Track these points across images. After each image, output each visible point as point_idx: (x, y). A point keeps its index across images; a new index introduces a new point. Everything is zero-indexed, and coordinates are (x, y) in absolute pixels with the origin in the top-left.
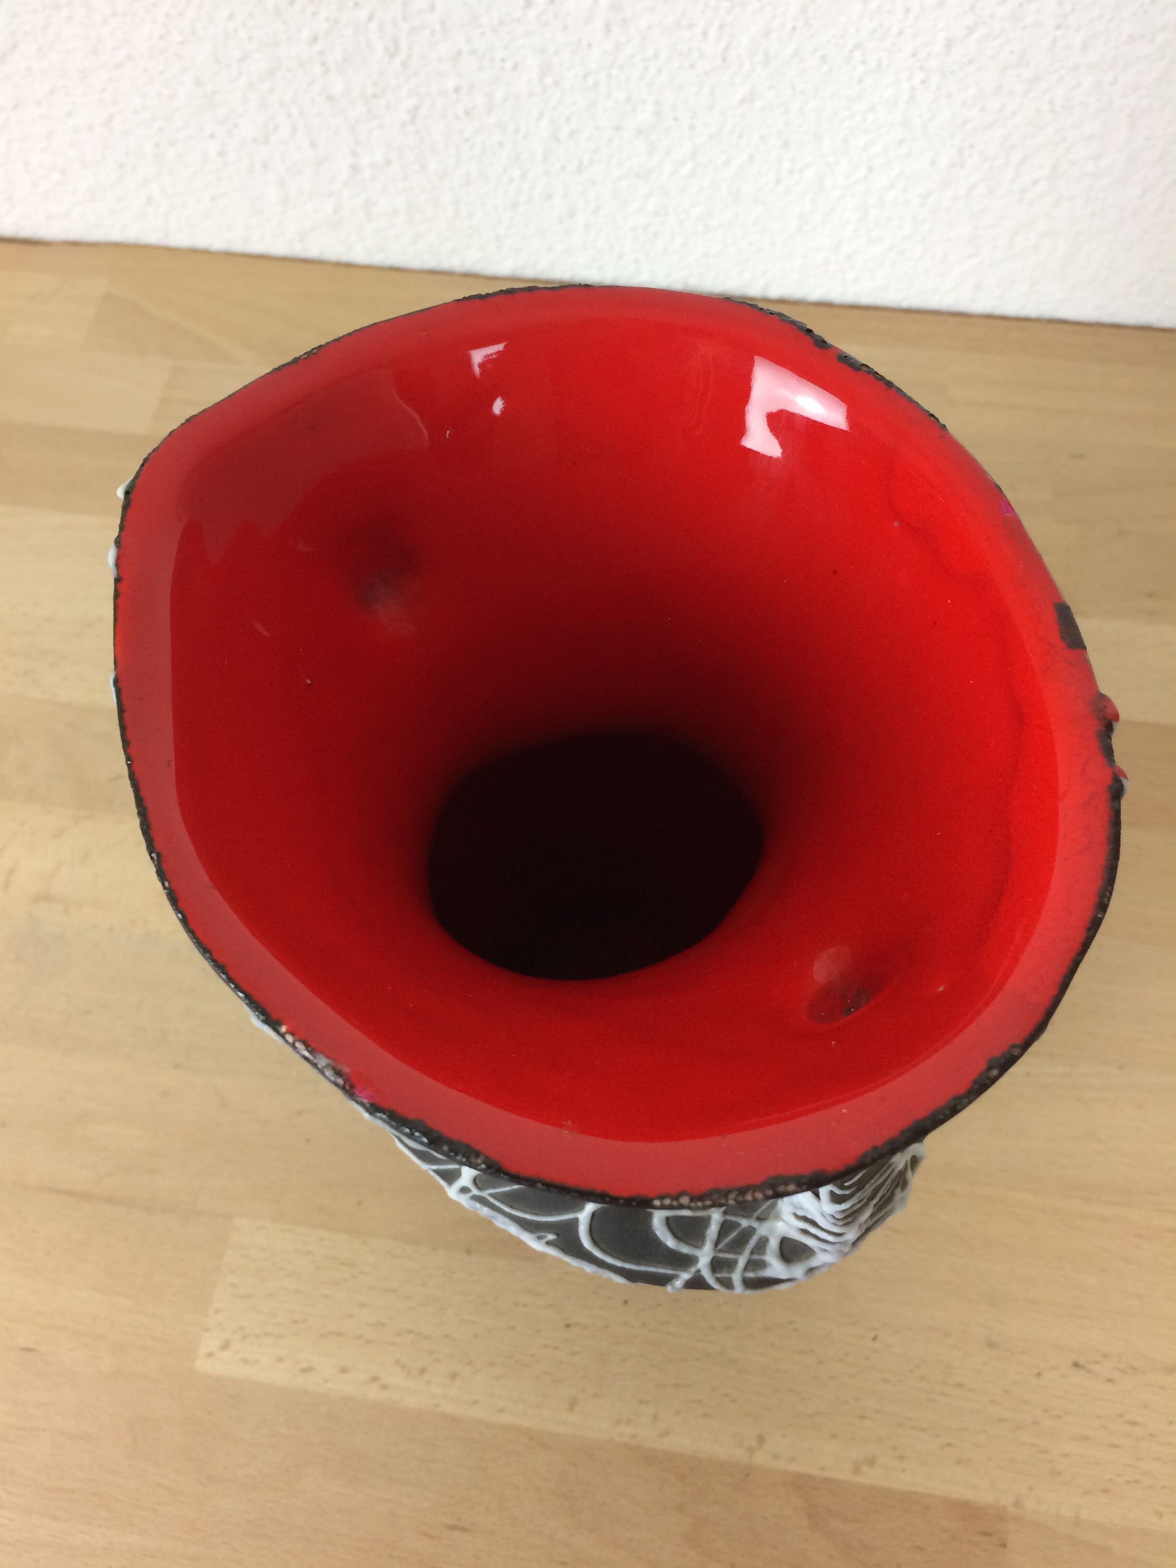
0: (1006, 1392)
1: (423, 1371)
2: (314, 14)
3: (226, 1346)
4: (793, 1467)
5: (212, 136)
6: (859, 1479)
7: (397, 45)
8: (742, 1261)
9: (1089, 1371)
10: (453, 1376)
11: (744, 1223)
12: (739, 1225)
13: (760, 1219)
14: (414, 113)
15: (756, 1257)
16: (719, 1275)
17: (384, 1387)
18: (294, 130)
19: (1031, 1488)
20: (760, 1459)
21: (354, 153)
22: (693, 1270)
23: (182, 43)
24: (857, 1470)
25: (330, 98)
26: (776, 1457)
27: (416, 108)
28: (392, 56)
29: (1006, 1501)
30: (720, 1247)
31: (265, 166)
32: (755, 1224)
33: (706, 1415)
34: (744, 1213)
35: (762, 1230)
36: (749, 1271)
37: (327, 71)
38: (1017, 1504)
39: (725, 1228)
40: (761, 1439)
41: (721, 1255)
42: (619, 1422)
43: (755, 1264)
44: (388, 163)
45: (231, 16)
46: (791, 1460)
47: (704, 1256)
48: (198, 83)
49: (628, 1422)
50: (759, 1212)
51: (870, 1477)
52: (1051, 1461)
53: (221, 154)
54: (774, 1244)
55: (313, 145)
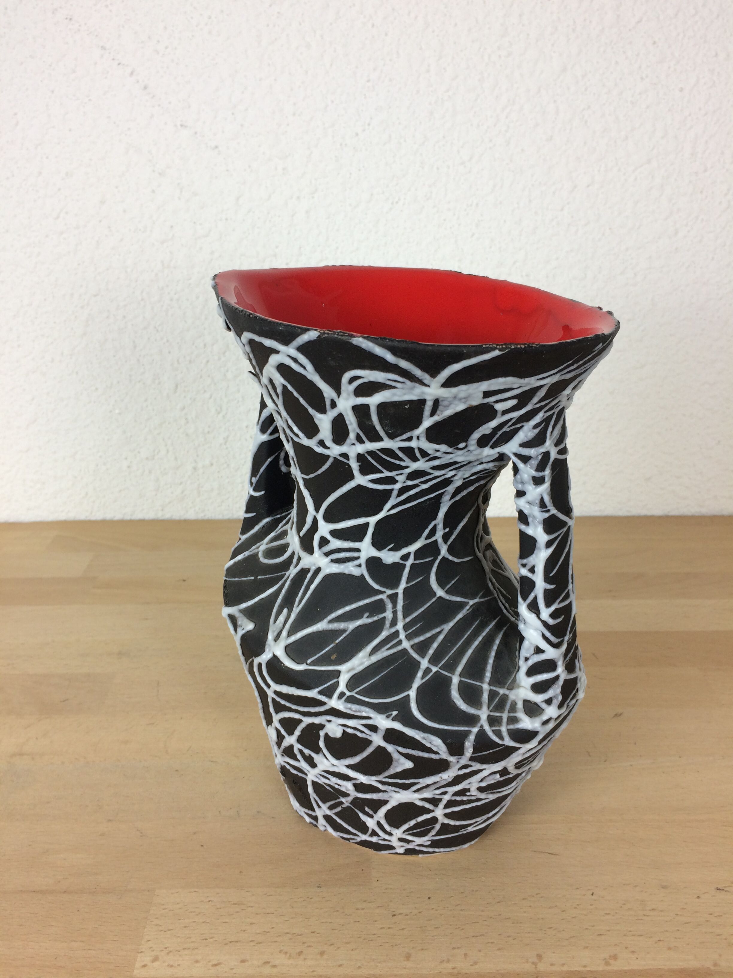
0: (683, 909)
1: (300, 953)
2: (185, 397)
3: (156, 959)
4: (565, 968)
5: (126, 459)
6: (609, 968)
7: (221, 408)
8: (505, 716)
9: (726, 891)
10: (322, 953)
11: (502, 691)
12: (499, 693)
13: (510, 689)
14: (226, 439)
15: (512, 715)
16: (494, 728)
17: (275, 966)
18: (168, 451)
19: (720, 955)
20: (542, 967)
21: (195, 461)
22: (479, 725)
23: (120, 414)
24: (607, 964)
25: (187, 435)
26: (552, 965)
27: (228, 437)
28: (219, 413)
29: (709, 964)
30: (491, 708)
31: (150, 472)
32: (507, 692)
33: (499, 949)
34: (499, 685)
35: (512, 695)
36: (510, 724)
37: (188, 422)
38: (715, 965)
39: (493, 695)
40: (539, 957)
41: (492, 714)
42: (442, 962)
43: (513, 720)
44: (212, 465)
45: (146, 400)
46: (563, 965)
47: (484, 714)
48: (124, 432)
49: (448, 961)
50: (507, 685)
51: (615, 966)
52: (726, 939)
53: (129, 467)
54: (520, 705)
55: (176, 459)
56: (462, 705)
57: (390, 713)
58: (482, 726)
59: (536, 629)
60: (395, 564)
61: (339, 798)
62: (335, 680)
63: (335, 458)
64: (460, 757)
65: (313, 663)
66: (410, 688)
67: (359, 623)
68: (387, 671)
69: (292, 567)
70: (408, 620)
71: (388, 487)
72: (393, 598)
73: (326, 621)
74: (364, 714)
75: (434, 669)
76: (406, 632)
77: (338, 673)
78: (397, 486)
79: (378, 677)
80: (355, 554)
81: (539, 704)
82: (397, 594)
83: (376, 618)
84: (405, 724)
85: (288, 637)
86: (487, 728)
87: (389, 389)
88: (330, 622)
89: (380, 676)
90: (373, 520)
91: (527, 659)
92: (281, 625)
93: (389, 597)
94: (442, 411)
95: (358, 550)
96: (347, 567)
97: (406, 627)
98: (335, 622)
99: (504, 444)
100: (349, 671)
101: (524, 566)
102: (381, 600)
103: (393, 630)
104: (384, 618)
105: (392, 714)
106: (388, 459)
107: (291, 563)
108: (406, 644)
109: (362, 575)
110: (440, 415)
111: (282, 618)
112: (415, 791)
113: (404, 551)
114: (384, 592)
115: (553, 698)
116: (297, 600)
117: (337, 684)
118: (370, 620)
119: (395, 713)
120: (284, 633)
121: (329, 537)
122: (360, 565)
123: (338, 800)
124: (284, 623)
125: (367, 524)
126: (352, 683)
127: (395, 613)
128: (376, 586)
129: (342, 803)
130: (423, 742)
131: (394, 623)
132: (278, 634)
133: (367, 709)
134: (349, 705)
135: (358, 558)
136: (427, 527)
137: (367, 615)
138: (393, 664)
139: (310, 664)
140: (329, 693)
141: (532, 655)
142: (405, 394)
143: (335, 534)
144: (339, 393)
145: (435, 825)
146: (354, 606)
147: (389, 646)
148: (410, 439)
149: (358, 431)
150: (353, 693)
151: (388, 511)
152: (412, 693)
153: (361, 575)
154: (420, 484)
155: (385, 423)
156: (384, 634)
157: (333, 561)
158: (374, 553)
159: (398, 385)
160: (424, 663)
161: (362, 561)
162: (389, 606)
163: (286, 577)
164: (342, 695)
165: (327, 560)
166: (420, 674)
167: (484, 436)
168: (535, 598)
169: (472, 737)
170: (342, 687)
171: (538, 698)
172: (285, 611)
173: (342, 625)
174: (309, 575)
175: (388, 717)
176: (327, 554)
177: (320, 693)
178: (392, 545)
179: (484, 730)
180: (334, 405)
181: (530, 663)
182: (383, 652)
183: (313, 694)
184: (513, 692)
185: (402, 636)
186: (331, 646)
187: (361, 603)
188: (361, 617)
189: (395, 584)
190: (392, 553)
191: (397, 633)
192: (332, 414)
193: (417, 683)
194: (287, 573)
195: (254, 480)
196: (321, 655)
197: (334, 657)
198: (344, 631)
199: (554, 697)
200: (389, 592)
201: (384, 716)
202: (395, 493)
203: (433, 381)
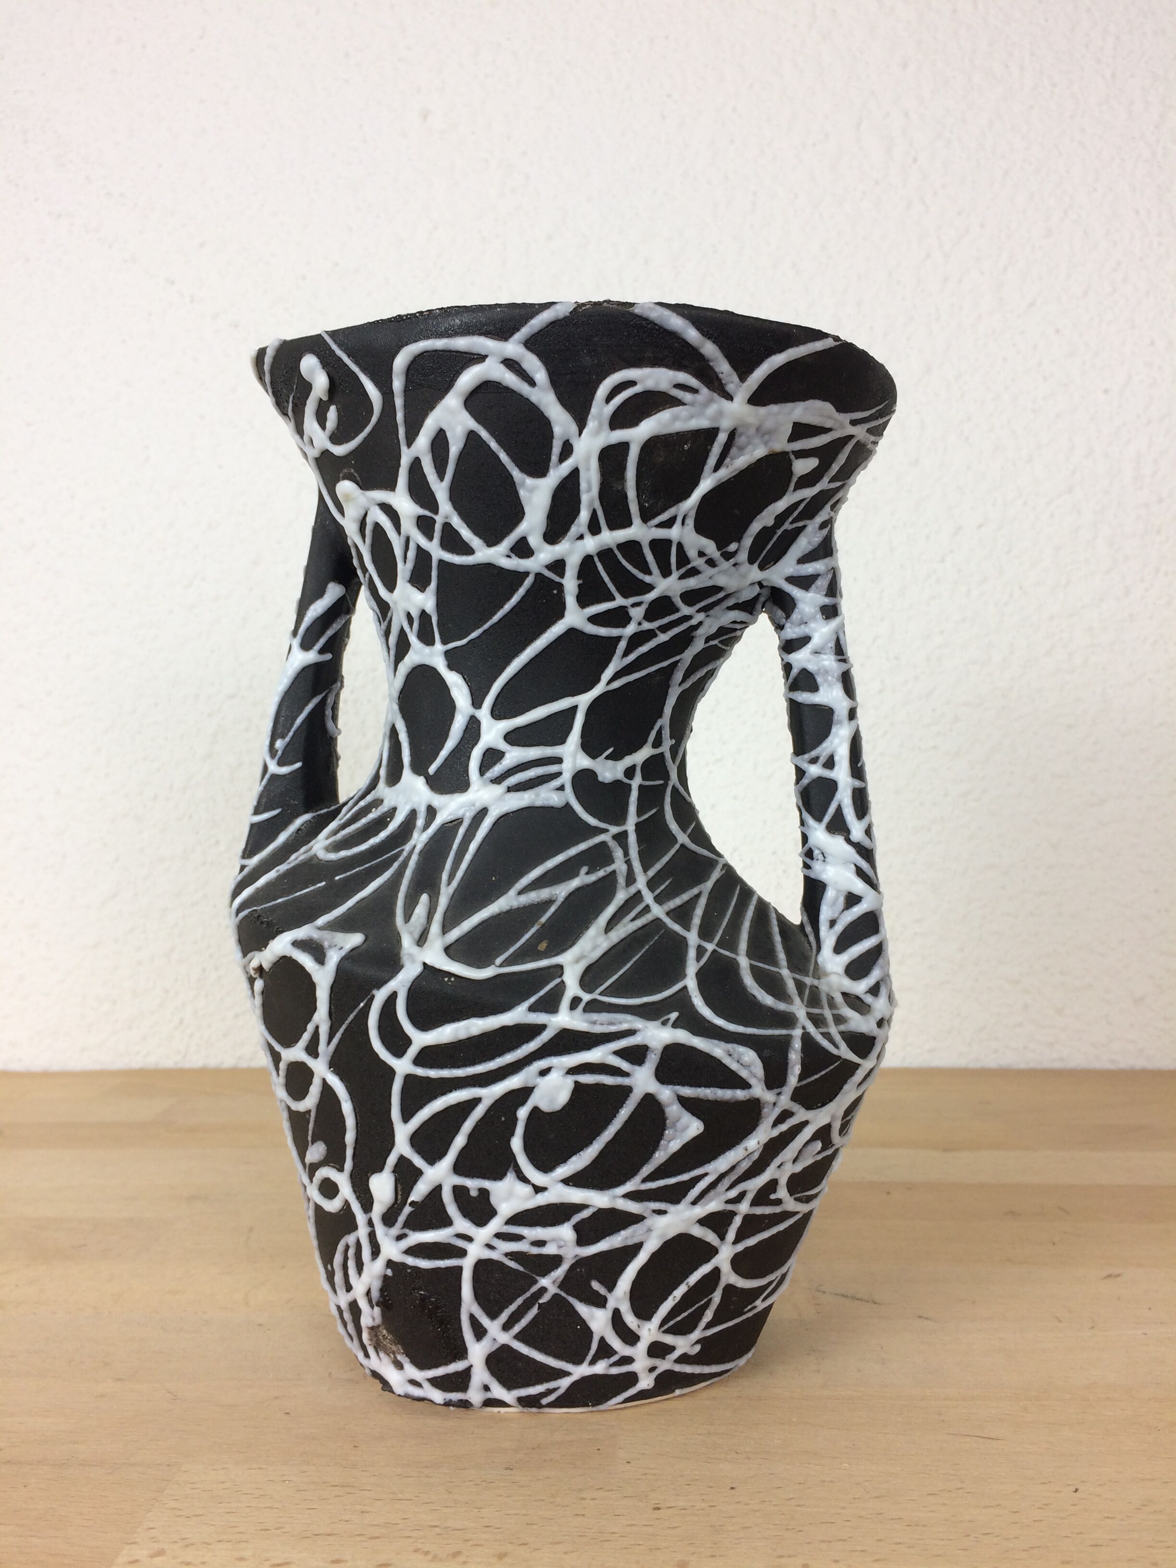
11: (808, 981)
15: (835, 1012)
22: (800, 1026)
30: (805, 1003)
32: (815, 982)
36: (839, 1025)
39: (799, 985)
41: (810, 1010)
43: (839, 1019)
47: (800, 1009)
56: (768, 1000)
57: (666, 1018)
58: (804, 1028)
59: (846, 863)
60: (617, 783)
61: (536, 1282)
62: (558, 981)
63: (538, 576)
64: (778, 1090)
65: (507, 963)
66: (684, 976)
67: (575, 883)
68: (640, 954)
69: (415, 835)
70: (651, 873)
71: (614, 632)
72: (621, 838)
73: (512, 892)
74: (625, 1026)
75: (710, 947)
76: (653, 892)
77: (559, 969)
78: (631, 629)
79: (629, 965)
80: (553, 769)
81: (862, 997)
82: (625, 833)
83: (601, 873)
84: (695, 1032)
85: (444, 934)
86: (811, 1029)
87: (669, 408)
88: (520, 893)
89: (631, 962)
90: (584, 700)
91: (833, 923)
92: (423, 920)
93: (616, 837)
94: (732, 459)
95: (559, 760)
96: (537, 795)
97: (652, 884)
98: (530, 891)
99: (773, 565)
100: (577, 961)
101: (814, 761)
102: (604, 844)
103: (633, 890)
104: (614, 872)
105: (669, 1019)
106: (629, 567)
107: (414, 826)
108: (658, 911)
109: (568, 806)
110: (730, 466)
111: (420, 911)
112: (694, 1203)
113: (628, 761)
114: (605, 831)
115: (881, 982)
116: (445, 876)
117: (562, 987)
118: (593, 878)
119: (674, 1016)
120: (435, 928)
121: (503, 746)
122: (561, 788)
123: (534, 1289)
124: (429, 915)
125: (574, 709)
126: (589, 979)
127: (628, 862)
128: (592, 821)
129: (543, 1290)
130: (727, 1061)
131: (631, 879)
132: (421, 935)
133: (629, 1017)
134: (595, 1016)
135: (559, 774)
136: (652, 728)
137: (584, 869)
138: (647, 942)
139: (501, 966)
140: (550, 1004)
141: (840, 914)
142: (692, 417)
143: (514, 738)
144: (581, 424)
145: (712, 1295)
146: (560, 858)
147: (633, 914)
148: (669, 524)
149: (597, 505)
150: (596, 996)
151: (609, 683)
152: (691, 982)
153: (565, 806)
154: (658, 632)
155: (645, 485)
156: (621, 896)
157: (510, 789)
158: (585, 762)
159: (687, 397)
160: (693, 938)
161: (566, 778)
162: (618, 853)
163: (405, 854)
164: (575, 1002)
165: (500, 789)
166: (692, 953)
167: (765, 529)
168: (839, 809)
169: (797, 1044)
170: (573, 988)
171: (860, 987)
172: (424, 898)
173: (544, 894)
174: (462, 831)
175: (664, 1023)
176: (498, 780)
177: (532, 1009)
178: (611, 750)
179: (809, 1033)
180: (567, 450)
181: (839, 928)
182: (625, 926)
183: (518, 1015)
184: (823, 981)
185: (648, 898)
186: (533, 930)
187: (573, 851)
188: (576, 875)
189: (619, 817)
190: (610, 763)
191: (638, 896)
192: (557, 473)
193: (692, 968)
194: (407, 847)
195: (279, 744)
196: (519, 948)
197: (543, 946)
198: (549, 902)
199: (882, 980)
200: (614, 830)
201: (657, 1023)
202: (622, 645)
203: (741, 386)
